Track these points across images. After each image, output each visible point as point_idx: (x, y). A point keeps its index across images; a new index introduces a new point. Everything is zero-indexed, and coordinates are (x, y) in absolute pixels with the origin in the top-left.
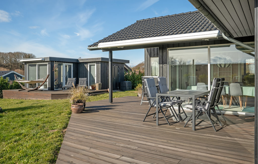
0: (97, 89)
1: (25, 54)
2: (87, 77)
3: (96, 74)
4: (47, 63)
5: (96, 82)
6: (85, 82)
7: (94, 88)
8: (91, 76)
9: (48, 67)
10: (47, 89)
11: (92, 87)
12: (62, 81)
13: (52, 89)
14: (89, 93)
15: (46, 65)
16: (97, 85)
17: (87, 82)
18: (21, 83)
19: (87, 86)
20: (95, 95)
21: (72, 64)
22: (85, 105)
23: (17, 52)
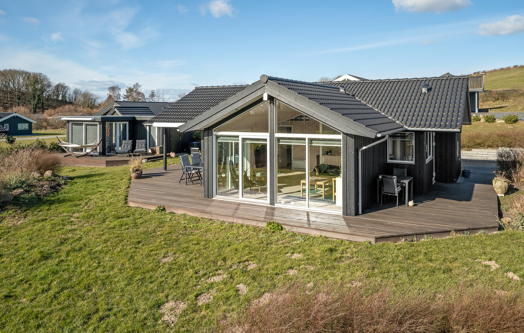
0: (158, 154)
1: (26, 73)
2: (146, 139)
3: (156, 135)
4: (98, 123)
5: (156, 144)
6: (144, 145)
7: (154, 152)
8: (151, 138)
9: (98, 128)
10: (98, 154)
11: (152, 150)
12: (114, 142)
13: (103, 153)
14: (148, 159)
15: (96, 125)
16: (157, 149)
17: (146, 145)
18: (66, 147)
19: (146, 149)
20: (154, 161)
21: (127, 123)
22: (141, 172)
23: (10, 70)
